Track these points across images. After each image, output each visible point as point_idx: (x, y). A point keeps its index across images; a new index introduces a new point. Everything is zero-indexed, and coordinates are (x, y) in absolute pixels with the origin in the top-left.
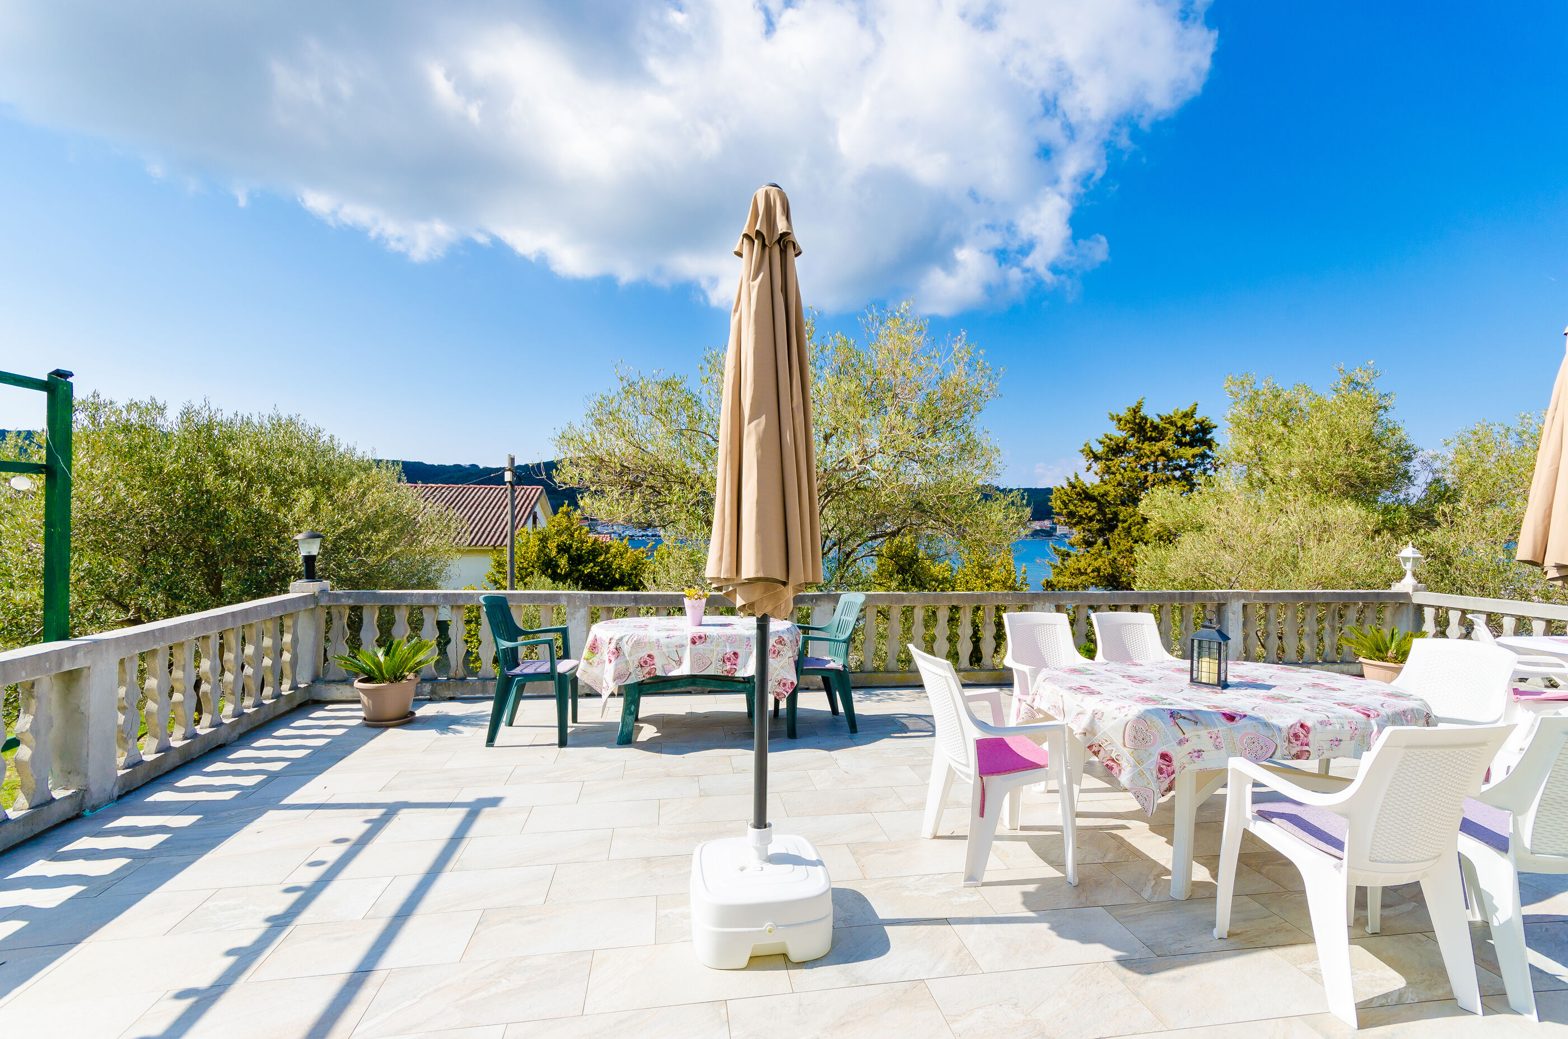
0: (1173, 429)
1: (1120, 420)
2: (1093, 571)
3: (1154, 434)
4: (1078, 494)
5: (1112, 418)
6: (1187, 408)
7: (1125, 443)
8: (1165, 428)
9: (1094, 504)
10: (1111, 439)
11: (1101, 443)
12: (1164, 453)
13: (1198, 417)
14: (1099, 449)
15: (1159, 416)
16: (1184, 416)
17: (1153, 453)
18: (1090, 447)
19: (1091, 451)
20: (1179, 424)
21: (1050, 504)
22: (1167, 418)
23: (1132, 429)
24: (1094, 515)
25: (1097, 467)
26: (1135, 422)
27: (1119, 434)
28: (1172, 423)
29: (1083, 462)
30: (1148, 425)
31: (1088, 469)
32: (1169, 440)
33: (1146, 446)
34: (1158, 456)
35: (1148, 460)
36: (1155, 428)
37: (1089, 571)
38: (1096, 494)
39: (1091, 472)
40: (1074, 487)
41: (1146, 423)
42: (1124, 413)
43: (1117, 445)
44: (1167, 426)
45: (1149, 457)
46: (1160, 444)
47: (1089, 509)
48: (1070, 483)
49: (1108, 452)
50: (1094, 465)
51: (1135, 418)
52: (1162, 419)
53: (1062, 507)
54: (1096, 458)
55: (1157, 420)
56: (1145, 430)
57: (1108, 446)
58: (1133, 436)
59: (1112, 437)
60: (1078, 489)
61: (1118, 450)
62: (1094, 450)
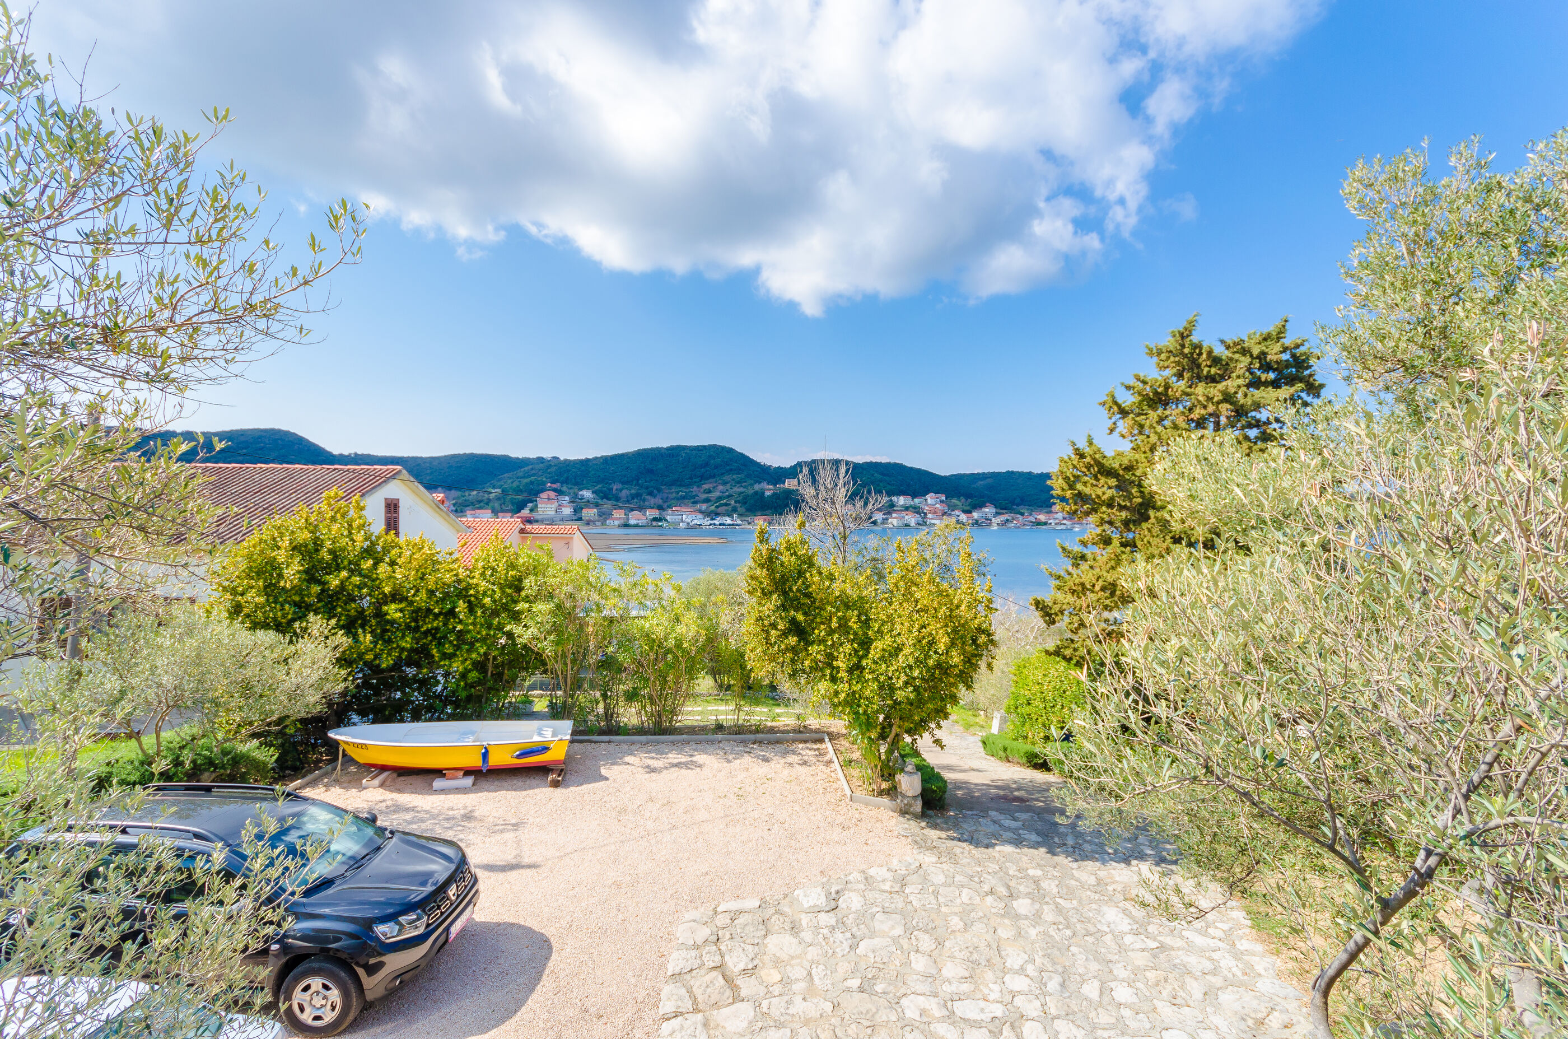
0: (1245, 360)
1: (1159, 354)
2: (1103, 589)
3: (1213, 371)
4: (1089, 467)
5: (1150, 353)
6: (1271, 328)
7: (1167, 387)
8: (1231, 359)
9: (1113, 482)
10: (1144, 382)
11: (1128, 388)
12: (1228, 398)
13: (1288, 342)
14: (1128, 400)
15: (1222, 342)
16: (1265, 339)
17: (1209, 399)
18: (1113, 397)
19: (1116, 403)
20: (1256, 352)
21: (1049, 482)
22: (1235, 344)
23: (1178, 363)
24: (1112, 498)
25: (1123, 425)
26: (1182, 353)
27: (1156, 373)
28: (1245, 352)
29: (1103, 419)
30: (1204, 356)
31: (1111, 431)
32: (1238, 377)
33: (1201, 390)
34: (1218, 403)
35: (1203, 412)
36: (1216, 361)
37: (1097, 588)
38: (1116, 466)
39: (1116, 434)
40: (1082, 456)
41: (1200, 354)
42: (1169, 342)
43: (1156, 393)
44: (1237, 356)
45: (1205, 407)
46: (1221, 386)
47: (1105, 489)
48: (1077, 449)
49: (1141, 402)
50: (1121, 424)
51: (1183, 346)
52: (1228, 347)
53: (1066, 487)
54: (1124, 412)
55: (1219, 351)
56: (1199, 366)
57: (1139, 393)
58: (1180, 375)
59: (1148, 379)
60: (1088, 459)
61: (1159, 399)
62: (1120, 401)
